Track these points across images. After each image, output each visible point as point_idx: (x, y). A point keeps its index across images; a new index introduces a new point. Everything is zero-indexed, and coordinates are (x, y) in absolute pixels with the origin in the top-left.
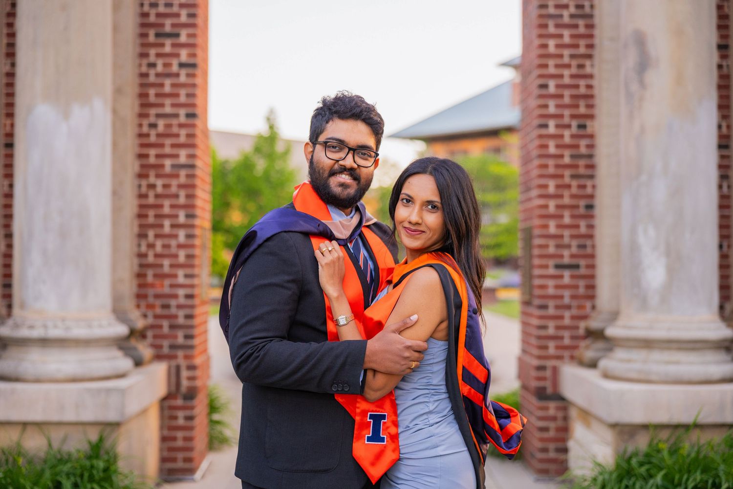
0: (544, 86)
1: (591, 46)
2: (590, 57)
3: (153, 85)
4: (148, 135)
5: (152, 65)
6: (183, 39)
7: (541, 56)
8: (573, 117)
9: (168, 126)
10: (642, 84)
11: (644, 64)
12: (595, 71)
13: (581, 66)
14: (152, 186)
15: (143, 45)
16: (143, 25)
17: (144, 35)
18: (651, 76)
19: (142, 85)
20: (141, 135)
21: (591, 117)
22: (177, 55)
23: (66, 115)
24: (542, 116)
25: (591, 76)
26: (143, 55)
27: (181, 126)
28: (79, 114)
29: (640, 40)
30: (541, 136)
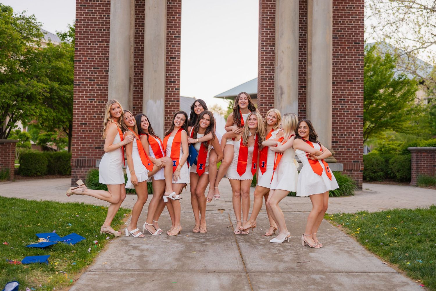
0: (262, 96)
1: (273, 86)
2: (273, 89)
3: (169, 94)
4: (168, 106)
5: (169, 89)
6: (176, 83)
7: (261, 88)
8: (269, 103)
9: (173, 104)
10: (281, 97)
11: (282, 94)
12: (274, 92)
13: (271, 91)
14: (169, 118)
15: (166, 84)
16: (166, 79)
17: (167, 82)
18: (283, 96)
19: (166, 94)
20: (166, 106)
21: (273, 103)
22: (175, 87)
23: (155, 103)
24: (261, 103)
25: (273, 93)
26: (166, 87)
27: (175, 104)
28: (158, 102)
29: (281, 88)
30: (261, 108)
